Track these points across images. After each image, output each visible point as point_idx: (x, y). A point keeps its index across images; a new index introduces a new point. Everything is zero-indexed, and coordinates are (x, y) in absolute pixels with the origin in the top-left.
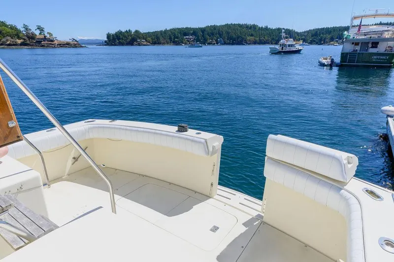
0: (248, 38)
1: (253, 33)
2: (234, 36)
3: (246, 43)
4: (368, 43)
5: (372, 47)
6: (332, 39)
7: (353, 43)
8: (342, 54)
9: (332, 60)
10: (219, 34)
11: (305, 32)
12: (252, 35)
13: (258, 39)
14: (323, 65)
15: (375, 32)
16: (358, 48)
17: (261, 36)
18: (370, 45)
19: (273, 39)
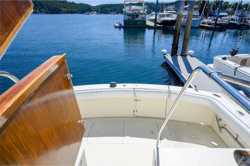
0: (63, 9)
1: (65, 6)
2: (53, 8)
3: (63, 13)
4: (134, 15)
5: (136, 17)
6: (111, 11)
7: (128, 15)
8: (124, 21)
9: (120, 24)
10: (40, 6)
11: (96, 6)
12: (65, 7)
13: (69, 10)
14: (116, 27)
15: (137, 10)
16: (130, 17)
17: (71, 8)
18: (135, 16)
19: (79, 10)
